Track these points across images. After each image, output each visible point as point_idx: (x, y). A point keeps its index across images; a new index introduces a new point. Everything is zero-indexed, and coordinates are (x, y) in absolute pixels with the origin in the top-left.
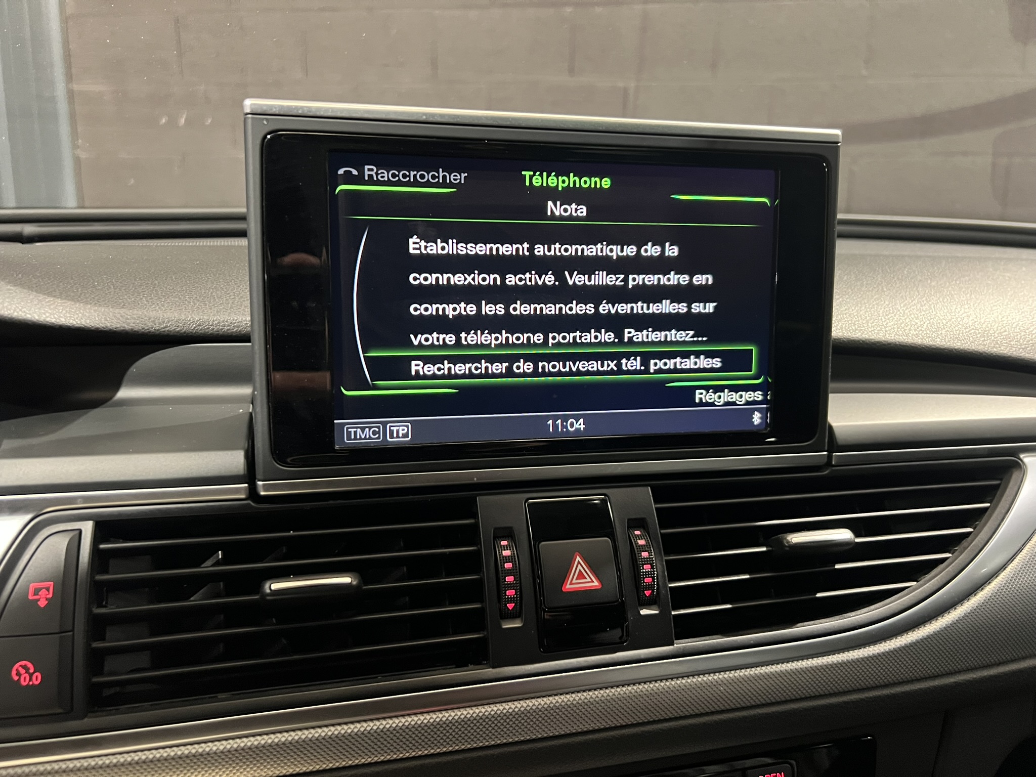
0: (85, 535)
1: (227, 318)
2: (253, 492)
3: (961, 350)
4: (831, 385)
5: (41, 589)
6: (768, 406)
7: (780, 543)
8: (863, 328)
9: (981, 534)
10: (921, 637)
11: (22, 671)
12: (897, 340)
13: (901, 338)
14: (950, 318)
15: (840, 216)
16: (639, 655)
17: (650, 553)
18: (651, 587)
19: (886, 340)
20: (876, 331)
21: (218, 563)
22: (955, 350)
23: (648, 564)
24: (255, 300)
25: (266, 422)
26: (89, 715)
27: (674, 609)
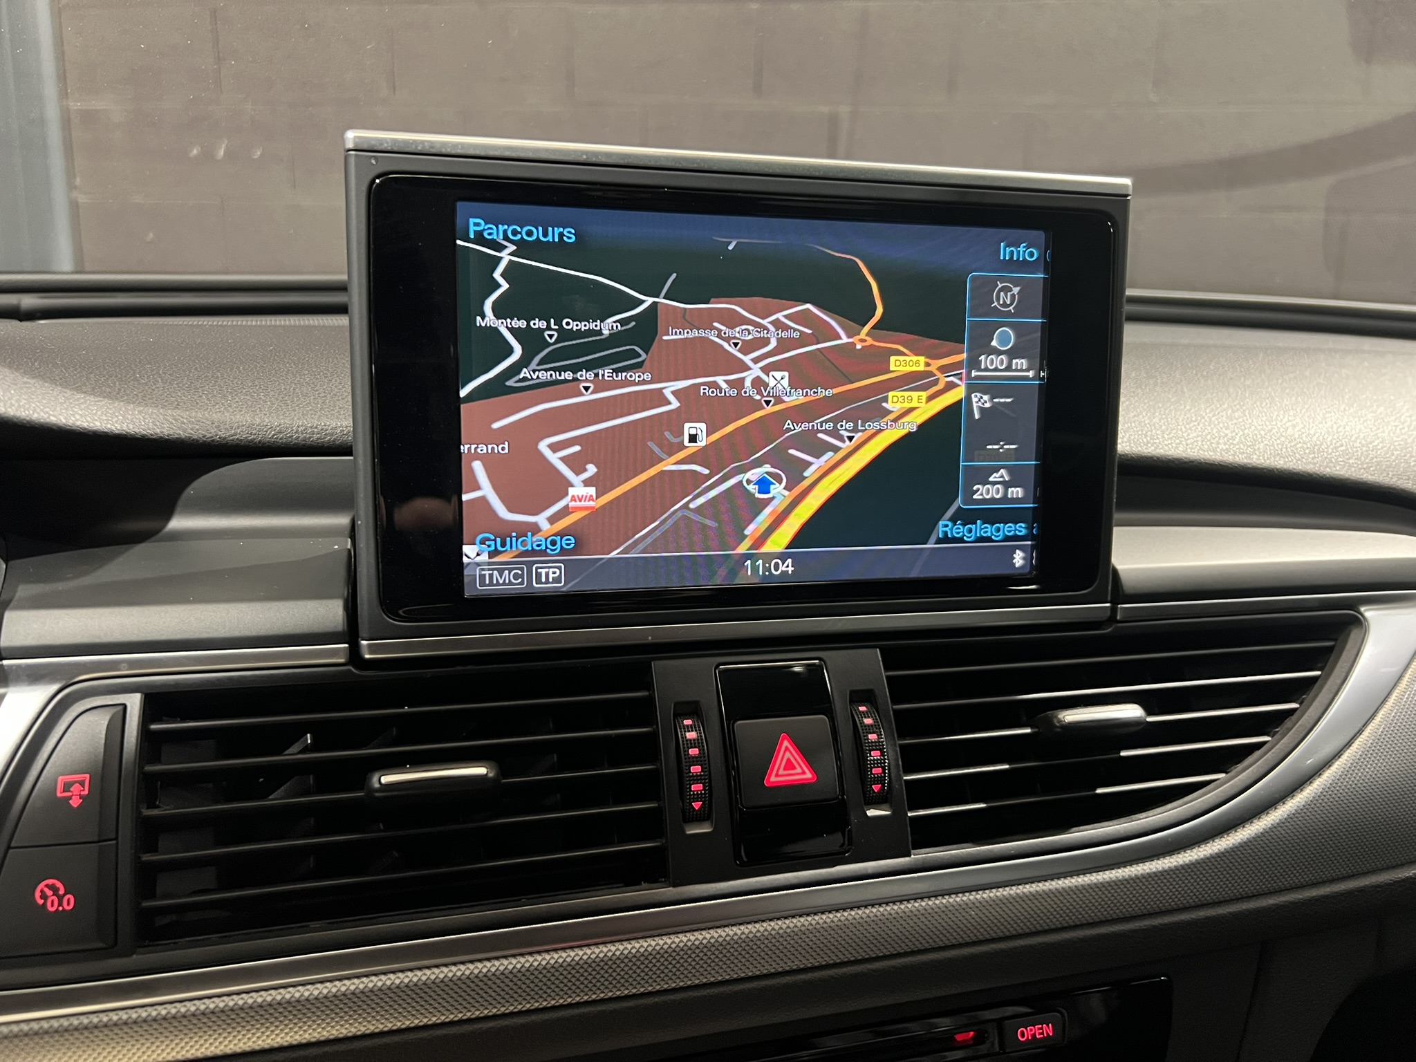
0: (131, 712)
1: (316, 423)
2: (354, 654)
3: (1285, 470)
4: (1117, 516)
5: (71, 784)
6: (1034, 543)
7: (1049, 722)
8: (1157, 441)
9: (1310, 711)
10: (1231, 845)
11: (49, 893)
12: (1202, 456)
13: (1206, 453)
14: (1270, 427)
15: (1129, 292)
16: (866, 869)
17: (879, 735)
18: (880, 780)
19: (1187, 456)
20: (1174, 445)
21: (306, 749)
22: (1277, 470)
23: (877, 750)
24: (359, 399)
25: (373, 561)
26: (141, 950)
27: (911, 809)
